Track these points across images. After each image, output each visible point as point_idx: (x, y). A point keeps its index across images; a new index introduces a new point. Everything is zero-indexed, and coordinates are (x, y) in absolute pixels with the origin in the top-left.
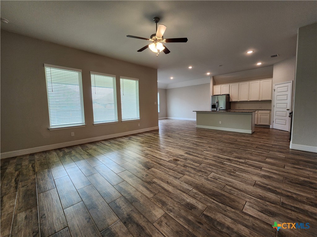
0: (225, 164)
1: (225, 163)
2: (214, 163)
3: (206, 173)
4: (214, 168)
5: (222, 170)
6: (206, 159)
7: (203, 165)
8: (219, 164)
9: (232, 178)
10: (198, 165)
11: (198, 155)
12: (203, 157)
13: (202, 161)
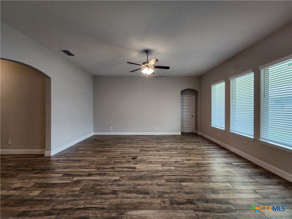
0: (95, 168)
1: (95, 170)
2: (105, 166)
3: (109, 158)
4: (104, 162)
5: (99, 162)
6: (112, 168)
7: (113, 162)
8: (101, 166)
9: (93, 160)
10: (115, 161)
11: (122, 169)
12: (117, 169)
13: (115, 165)
